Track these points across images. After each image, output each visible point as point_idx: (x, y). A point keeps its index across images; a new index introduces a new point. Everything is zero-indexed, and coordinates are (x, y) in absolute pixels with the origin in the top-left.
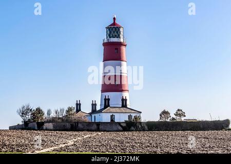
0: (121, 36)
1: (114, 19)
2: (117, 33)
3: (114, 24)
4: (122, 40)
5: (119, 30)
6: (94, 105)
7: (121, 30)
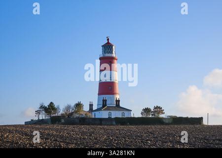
0: (114, 52)
1: (108, 40)
2: (111, 49)
3: (108, 43)
4: (114, 55)
5: (112, 47)
6: (91, 106)
7: (114, 47)
